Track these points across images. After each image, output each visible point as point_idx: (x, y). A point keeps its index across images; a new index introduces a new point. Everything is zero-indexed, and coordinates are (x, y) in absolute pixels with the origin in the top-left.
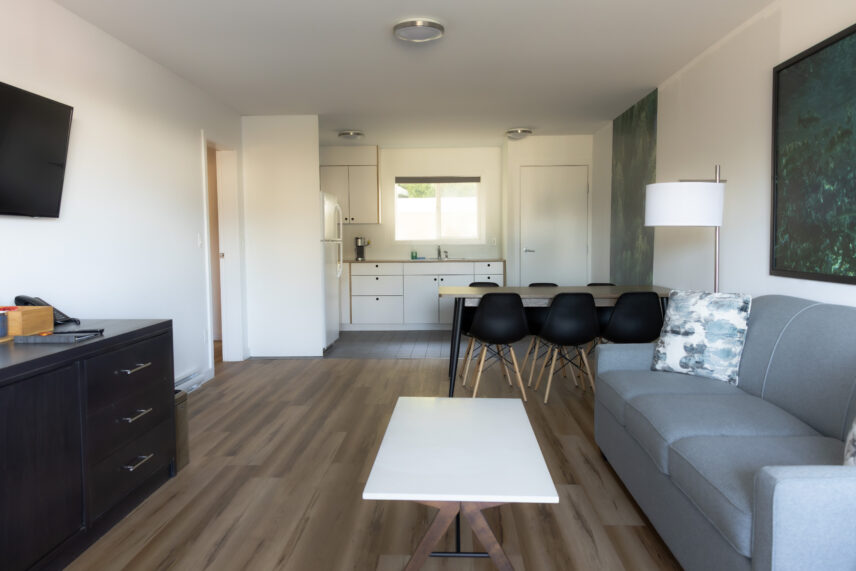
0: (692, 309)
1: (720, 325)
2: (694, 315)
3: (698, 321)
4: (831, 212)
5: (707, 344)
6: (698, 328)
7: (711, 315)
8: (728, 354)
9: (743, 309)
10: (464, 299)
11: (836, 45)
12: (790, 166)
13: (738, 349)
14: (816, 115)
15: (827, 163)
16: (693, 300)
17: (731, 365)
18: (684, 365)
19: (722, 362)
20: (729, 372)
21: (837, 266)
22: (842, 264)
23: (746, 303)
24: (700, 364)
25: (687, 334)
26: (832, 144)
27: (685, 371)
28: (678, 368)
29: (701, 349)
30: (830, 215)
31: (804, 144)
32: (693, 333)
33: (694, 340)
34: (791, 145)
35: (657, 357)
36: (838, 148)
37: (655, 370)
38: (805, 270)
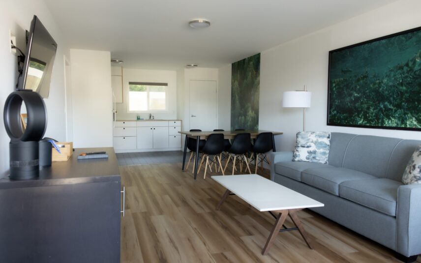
0: (309, 138)
1: (321, 143)
2: (311, 140)
3: (312, 142)
4: (358, 104)
5: (317, 151)
6: (312, 145)
7: (317, 140)
8: (324, 154)
9: (328, 137)
10: (200, 136)
11: (360, 46)
12: (337, 87)
13: (328, 152)
14: (350, 69)
15: (356, 87)
16: (309, 135)
17: (326, 158)
18: (308, 158)
19: (323, 157)
20: (325, 160)
21: (361, 122)
22: (363, 121)
23: (329, 135)
24: (314, 158)
25: (308, 147)
26: (358, 80)
27: (308, 160)
28: (305, 159)
29: (315, 152)
30: (357, 105)
31: (344, 79)
32: (310, 147)
33: (311, 149)
34: (338, 80)
35: (295, 156)
36: (361, 82)
37: (295, 161)
38: (345, 123)
